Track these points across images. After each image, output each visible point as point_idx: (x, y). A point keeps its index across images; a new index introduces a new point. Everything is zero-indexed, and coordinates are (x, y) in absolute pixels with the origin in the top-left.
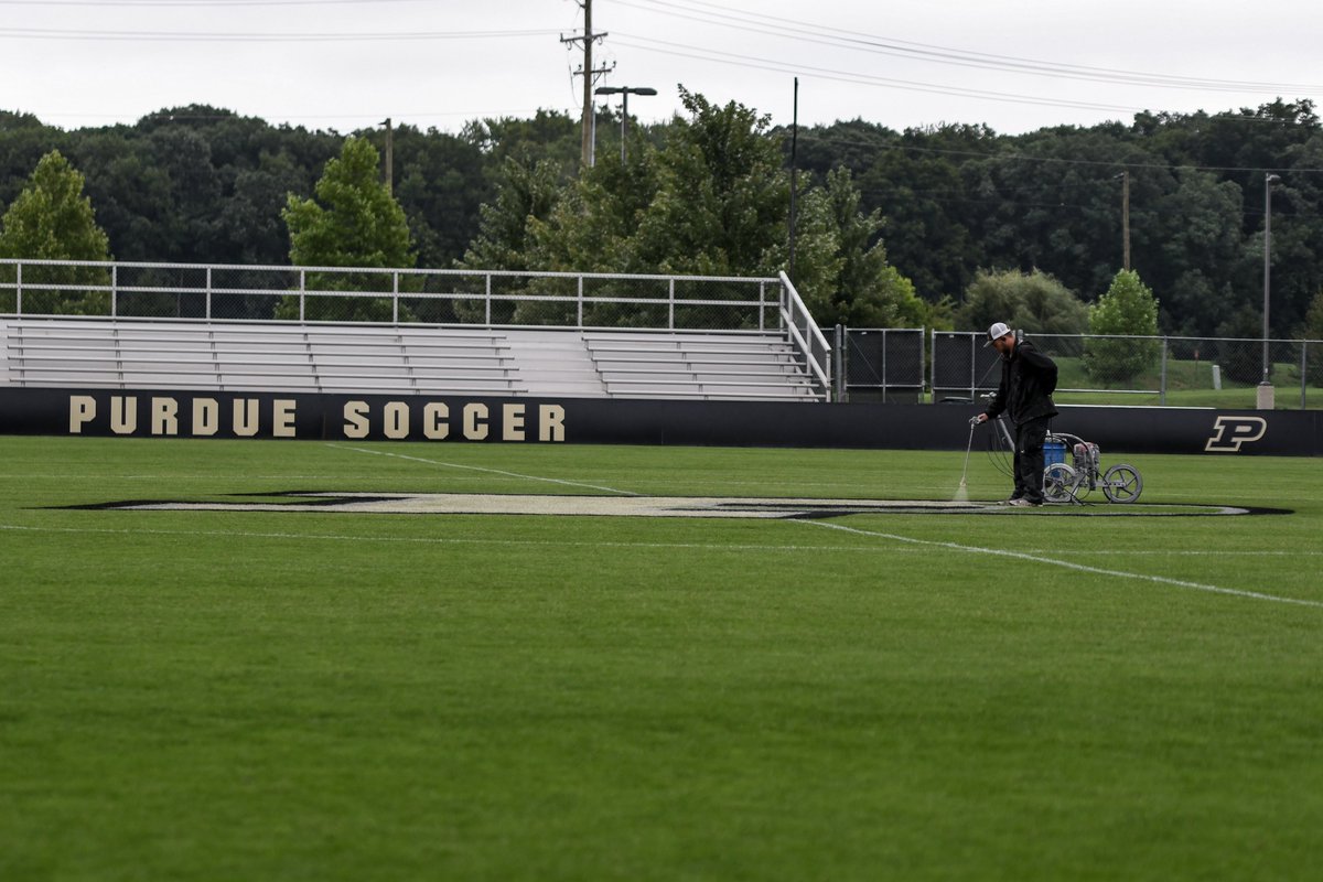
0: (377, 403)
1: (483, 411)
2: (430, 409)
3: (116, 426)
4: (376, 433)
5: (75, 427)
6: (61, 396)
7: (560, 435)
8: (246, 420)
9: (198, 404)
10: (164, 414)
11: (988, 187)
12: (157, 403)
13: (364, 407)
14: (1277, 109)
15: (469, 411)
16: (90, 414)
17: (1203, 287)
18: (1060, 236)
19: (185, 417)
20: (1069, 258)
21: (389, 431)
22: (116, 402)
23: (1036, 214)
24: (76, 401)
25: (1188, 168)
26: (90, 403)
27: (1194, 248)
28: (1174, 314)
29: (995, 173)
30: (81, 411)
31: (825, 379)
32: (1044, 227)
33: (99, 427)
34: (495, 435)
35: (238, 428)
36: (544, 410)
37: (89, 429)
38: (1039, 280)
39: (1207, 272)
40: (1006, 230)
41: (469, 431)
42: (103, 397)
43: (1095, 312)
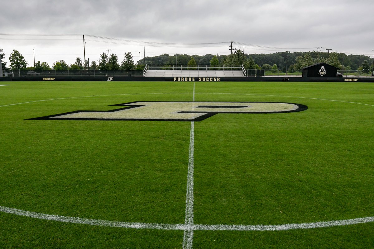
0: (202, 78)
1: (212, 78)
2: (207, 78)
3: (178, 80)
4: (202, 81)
5: (174, 80)
6: (173, 78)
7: (219, 81)
8: (190, 80)
9: (186, 78)
10: (182, 79)
11: (265, 58)
12: (182, 78)
13: (201, 78)
14: (287, 52)
15: (211, 78)
16: (176, 79)
17: (281, 65)
18: (270, 61)
19: (184, 79)
20: (271, 63)
21: (203, 80)
22: (178, 78)
23: (268, 60)
24: (174, 78)
25: (280, 56)
26: (176, 78)
27: (280, 62)
28: (278, 67)
29: (265, 57)
30: (175, 79)
31: (245, 74)
32: (269, 61)
33: (177, 80)
34: (213, 81)
35: (189, 80)
36: (218, 78)
37: (176, 81)
38: (268, 65)
39: (281, 64)
40: (266, 61)
41: (211, 80)
42: (177, 78)
43: (272, 67)
